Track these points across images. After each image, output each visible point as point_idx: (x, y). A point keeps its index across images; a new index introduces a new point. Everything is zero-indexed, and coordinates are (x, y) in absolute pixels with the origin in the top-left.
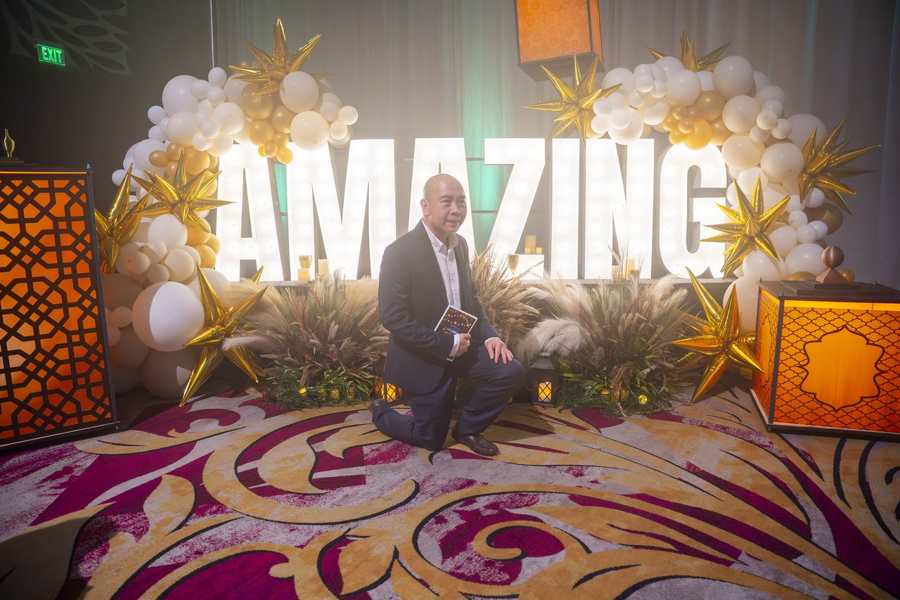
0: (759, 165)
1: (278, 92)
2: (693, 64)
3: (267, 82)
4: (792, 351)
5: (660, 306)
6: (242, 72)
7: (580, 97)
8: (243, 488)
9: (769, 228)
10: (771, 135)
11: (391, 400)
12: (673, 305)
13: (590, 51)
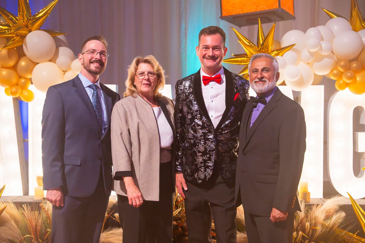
1: (22, 46)
2: (358, 23)
3: (13, 37)
5: (323, 225)
12: (334, 224)
13: (278, 8)
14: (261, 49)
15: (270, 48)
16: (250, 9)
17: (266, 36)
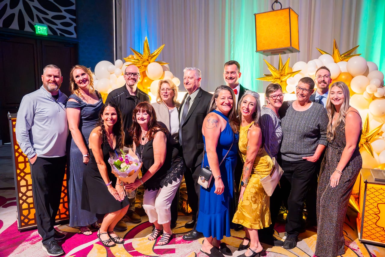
0: (368, 108)
1: (145, 71)
2: (337, 58)
3: (141, 66)
4: (371, 206)
6: (131, 61)
7: (281, 75)
8: (126, 252)
9: (371, 140)
10: (374, 96)
11: (189, 212)
13: (290, 46)
14: (281, 72)
15: (286, 72)
16: (274, 47)
17: (284, 65)
